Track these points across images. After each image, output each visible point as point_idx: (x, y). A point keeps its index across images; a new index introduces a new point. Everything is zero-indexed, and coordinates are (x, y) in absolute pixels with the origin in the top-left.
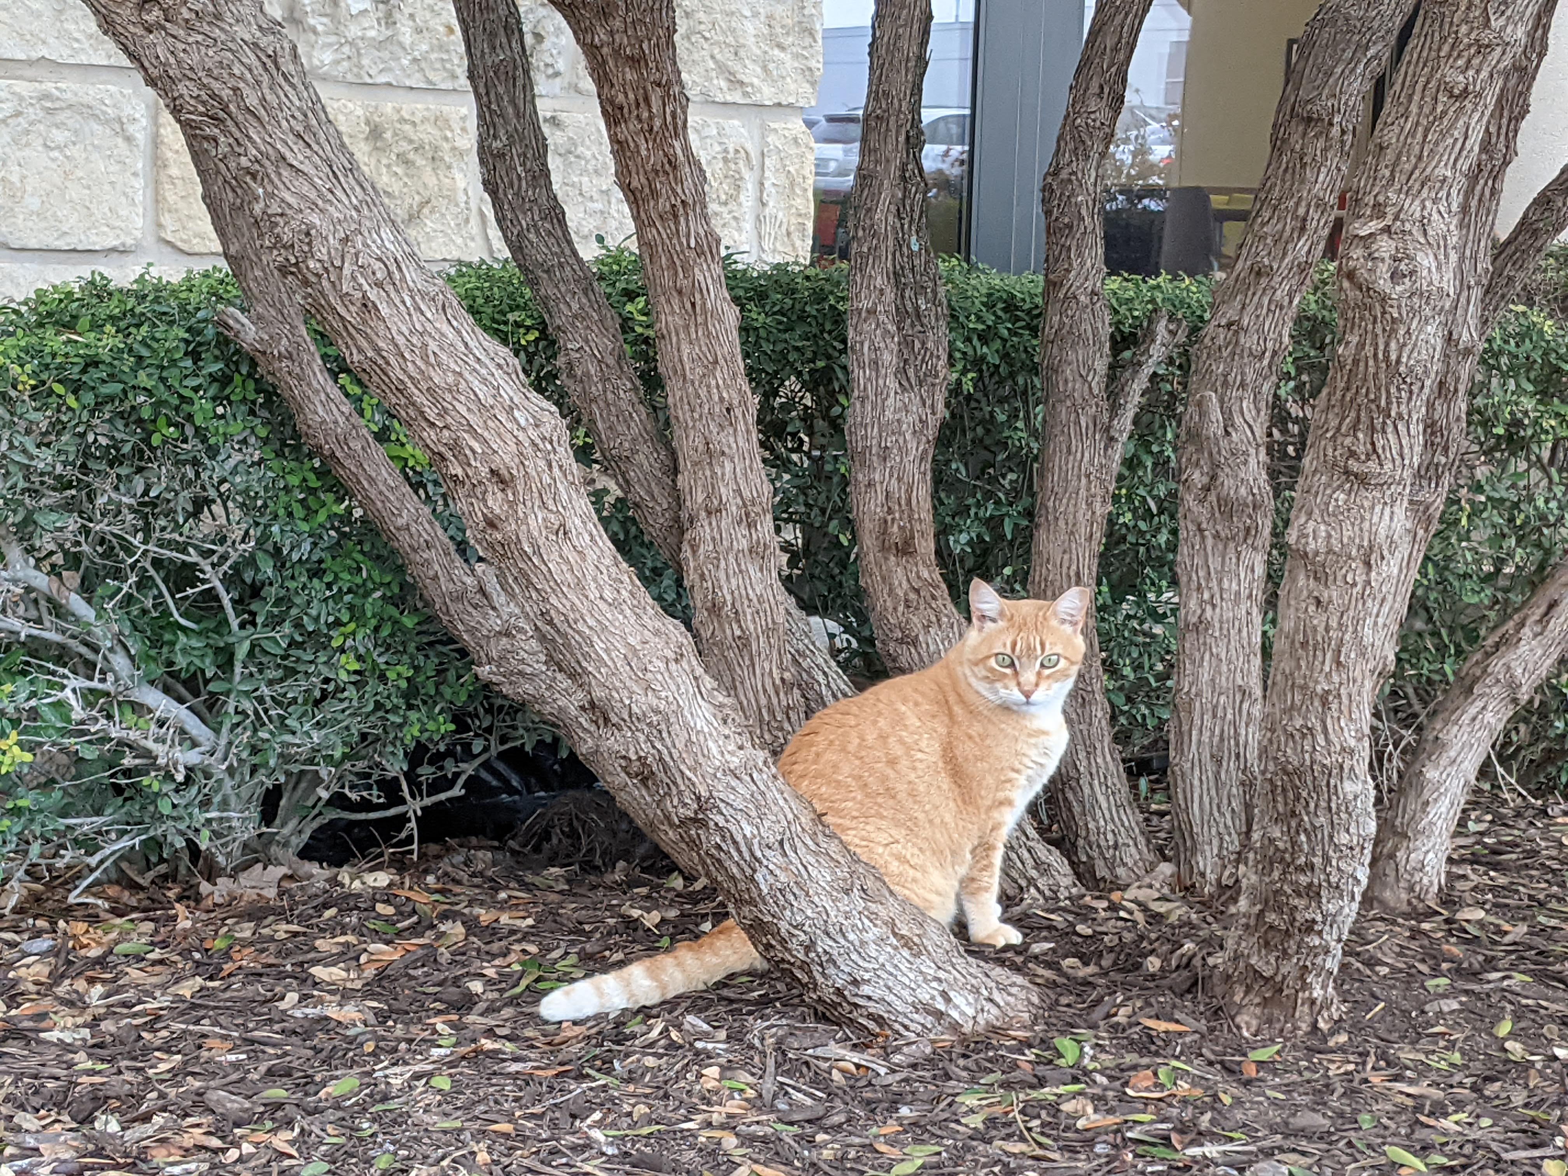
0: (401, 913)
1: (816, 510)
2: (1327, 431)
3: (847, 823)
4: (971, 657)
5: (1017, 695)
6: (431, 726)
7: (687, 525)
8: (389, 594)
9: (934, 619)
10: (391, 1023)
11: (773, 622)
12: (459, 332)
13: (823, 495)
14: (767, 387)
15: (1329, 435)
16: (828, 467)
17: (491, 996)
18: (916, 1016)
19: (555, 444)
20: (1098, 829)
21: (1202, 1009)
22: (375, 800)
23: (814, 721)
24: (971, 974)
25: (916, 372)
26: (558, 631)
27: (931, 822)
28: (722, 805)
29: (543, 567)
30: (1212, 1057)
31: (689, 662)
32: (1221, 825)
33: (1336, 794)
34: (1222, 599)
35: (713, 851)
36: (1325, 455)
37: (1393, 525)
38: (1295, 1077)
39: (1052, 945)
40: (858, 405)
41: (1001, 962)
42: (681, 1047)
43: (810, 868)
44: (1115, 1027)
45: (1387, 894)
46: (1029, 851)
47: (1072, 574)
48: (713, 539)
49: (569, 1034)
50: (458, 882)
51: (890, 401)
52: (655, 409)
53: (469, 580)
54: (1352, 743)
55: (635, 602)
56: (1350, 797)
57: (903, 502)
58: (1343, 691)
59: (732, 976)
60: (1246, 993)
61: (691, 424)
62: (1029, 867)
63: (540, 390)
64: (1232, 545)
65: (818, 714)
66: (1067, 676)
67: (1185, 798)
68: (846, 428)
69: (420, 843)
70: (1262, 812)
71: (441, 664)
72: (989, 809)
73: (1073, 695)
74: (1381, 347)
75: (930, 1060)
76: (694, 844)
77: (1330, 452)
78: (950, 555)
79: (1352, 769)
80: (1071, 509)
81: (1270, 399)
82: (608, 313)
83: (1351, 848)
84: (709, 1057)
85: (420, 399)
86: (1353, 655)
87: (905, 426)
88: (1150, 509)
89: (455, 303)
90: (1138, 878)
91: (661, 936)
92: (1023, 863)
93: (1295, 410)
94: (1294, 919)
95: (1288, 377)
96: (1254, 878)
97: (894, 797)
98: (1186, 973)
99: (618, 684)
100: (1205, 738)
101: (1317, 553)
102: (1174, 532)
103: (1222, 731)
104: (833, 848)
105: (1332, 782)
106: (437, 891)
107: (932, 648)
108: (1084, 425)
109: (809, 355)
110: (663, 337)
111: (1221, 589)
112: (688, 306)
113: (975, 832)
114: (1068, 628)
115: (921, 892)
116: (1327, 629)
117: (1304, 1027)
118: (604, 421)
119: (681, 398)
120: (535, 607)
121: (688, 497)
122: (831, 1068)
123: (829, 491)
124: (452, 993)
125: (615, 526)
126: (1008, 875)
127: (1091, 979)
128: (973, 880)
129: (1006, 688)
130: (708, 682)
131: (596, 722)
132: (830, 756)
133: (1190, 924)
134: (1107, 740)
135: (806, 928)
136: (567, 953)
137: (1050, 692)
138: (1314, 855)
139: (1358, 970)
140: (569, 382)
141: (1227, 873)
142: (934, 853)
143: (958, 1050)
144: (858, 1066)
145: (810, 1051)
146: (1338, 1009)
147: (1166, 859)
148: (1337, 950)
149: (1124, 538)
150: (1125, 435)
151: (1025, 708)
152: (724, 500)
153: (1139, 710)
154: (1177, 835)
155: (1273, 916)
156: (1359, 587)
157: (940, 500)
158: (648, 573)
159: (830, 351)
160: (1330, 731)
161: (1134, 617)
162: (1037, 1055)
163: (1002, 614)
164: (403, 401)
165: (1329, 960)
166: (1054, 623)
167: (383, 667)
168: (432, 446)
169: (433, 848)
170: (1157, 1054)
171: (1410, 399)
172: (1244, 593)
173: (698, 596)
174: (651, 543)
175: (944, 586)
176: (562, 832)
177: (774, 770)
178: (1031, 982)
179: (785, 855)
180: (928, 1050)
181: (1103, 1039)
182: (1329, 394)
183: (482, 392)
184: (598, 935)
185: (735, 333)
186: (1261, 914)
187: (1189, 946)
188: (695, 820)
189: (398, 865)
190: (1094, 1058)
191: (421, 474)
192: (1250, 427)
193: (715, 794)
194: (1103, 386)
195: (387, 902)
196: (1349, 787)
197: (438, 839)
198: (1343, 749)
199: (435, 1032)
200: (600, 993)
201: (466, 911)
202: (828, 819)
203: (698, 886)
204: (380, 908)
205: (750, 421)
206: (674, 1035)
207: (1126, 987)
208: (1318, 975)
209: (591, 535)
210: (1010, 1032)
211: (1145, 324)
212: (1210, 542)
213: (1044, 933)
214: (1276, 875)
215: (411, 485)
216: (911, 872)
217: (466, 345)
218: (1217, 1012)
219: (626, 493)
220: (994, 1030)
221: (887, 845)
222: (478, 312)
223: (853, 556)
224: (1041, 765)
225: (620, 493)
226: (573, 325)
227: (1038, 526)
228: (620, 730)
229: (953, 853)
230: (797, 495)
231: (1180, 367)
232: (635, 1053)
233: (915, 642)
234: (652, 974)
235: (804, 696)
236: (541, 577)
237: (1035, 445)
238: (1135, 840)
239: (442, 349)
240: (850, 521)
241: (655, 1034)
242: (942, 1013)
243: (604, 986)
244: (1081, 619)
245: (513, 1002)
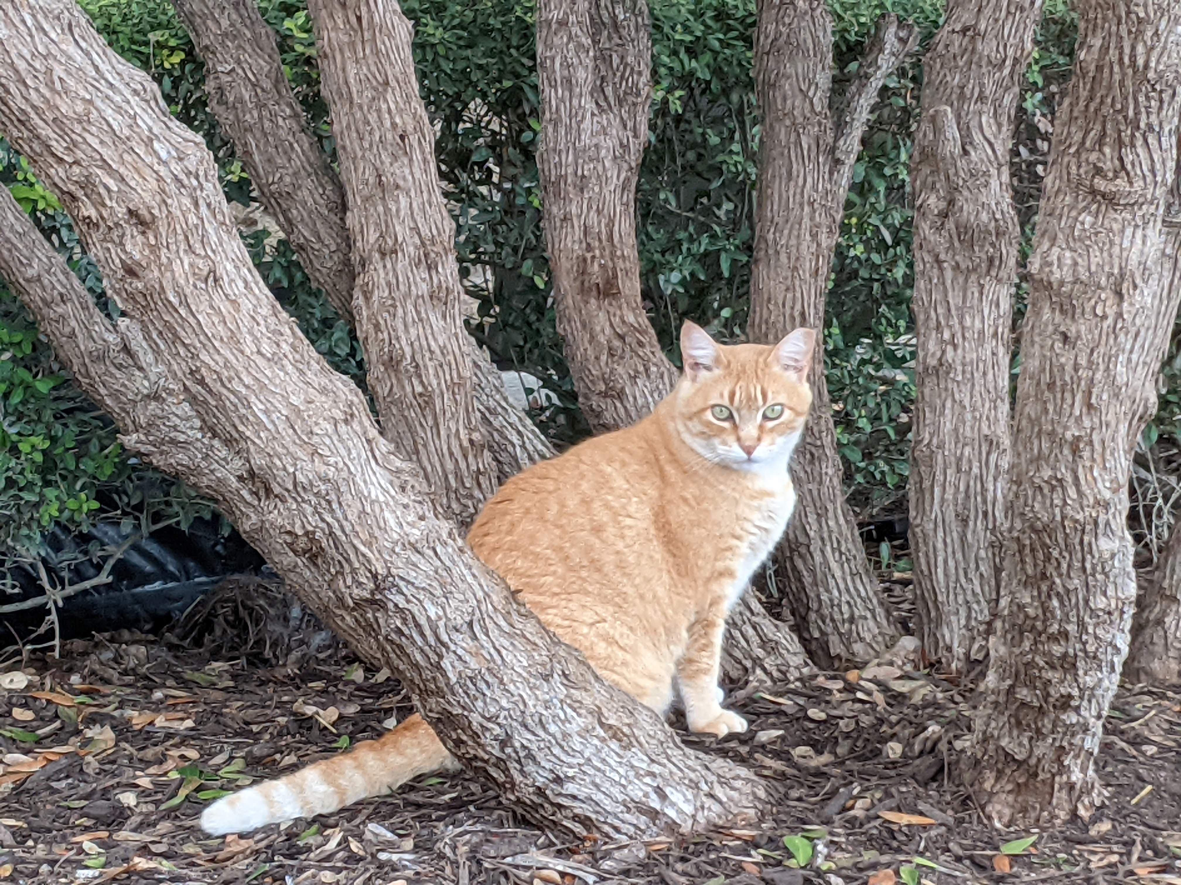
0: (42, 719)
1: (508, 249)
2: (1070, 146)
3: (546, 600)
4: (684, 410)
5: (737, 452)
6: (72, 504)
7: (358, 269)
8: (20, 355)
9: (641, 369)
10: (30, 843)
11: (459, 376)
12: (87, 54)
13: (515, 233)
14: (448, 112)
15: (1072, 150)
16: (520, 201)
17: (144, 808)
18: (627, 817)
19: (202, 179)
20: (831, 600)
21: (948, 798)
22: (9, 591)
23: (509, 487)
24: (689, 768)
25: (615, 91)
26: (210, 392)
27: (642, 597)
28: (402, 584)
29: (191, 320)
30: (961, 852)
31: (361, 423)
32: (969, 592)
33: (1091, 552)
34: (964, 338)
35: (393, 636)
36: (1069, 174)
37: (1146, 250)
38: (1053, 871)
39: (781, 732)
40: (550, 129)
41: (724, 753)
42: (362, 859)
43: (504, 652)
44: (852, 822)
45: (1156, 665)
46: (755, 628)
47: (796, 314)
48: (389, 284)
49: (235, 848)
50: (107, 682)
51: (586, 124)
52: (320, 138)
53: (111, 338)
54: (1107, 495)
55: (298, 357)
56: (1107, 555)
57: (604, 237)
58: (1096, 437)
59: (419, 778)
60: (997, 779)
61: (360, 154)
62: (754, 646)
63: (187, 119)
64: (973, 277)
65: (512, 479)
66: (793, 429)
67: (928, 563)
68: (537, 155)
69: (61, 637)
70: (1009, 575)
71: (81, 433)
72: (708, 580)
73: (801, 450)
74: (1127, 50)
75: (644, 866)
76: (371, 629)
77: (1074, 169)
78: (661, 297)
79: (1107, 523)
80: (793, 242)
81: (1013, 112)
82: (263, 30)
83: (1109, 613)
84: (394, 870)
85: (45, 131)
86: (1105, 397)
87: (603, 152)
88: (884, 239)
89: (83, 22)
90: (878, 655)
91: (339, 736)
92: (747, 641)
93: (1043, 125)
94: (1048, 695)
95: (1034, 87)
96: (1002, 650)
97: (599, 570)
98: (930, 759)
99: (280, 450)
100: (949, 496)
101: (1062, 283)
102: (910, 265)
103: (968, 486)
104: (530, 629)
105: (1086, 539)
106: (82, 692)
107: (640, 401)
108: (805, 146)
109: (494, 73)
110: (326, 56)
111: (963, 328)
112: (353, 20)
113: (693, 608)
114: (792, 375)
115: (631, 676)
116: (1076, 368)
117: (1063, 815)
118: (261, 153)
119: (348, 127)
120: (184, 364)
121: (359, 238)
122: (532, 877)
123: (522, 227)
124: (101, 806)
125: (278, 273)
126: (731, 655)
127: (825, 769)
128: (690, 661)
129: (724, 443)
130: (383, 445)
131: (256, 494)
132: (527, 526)
133: (935, 704)
134: (840, 500)
135: (500, 720)
136: (231, 758)
137: (774, 448)
138: (1068, 622)
139: (1122, 750)
140: (220, 110)
141: (976, 646)
142: (646, 633)
143: (676, 853)
144: (563, 875)
145: (509, 860)
146: (1100, 794)
147: (908, 632)
148: (1098, 727)
149: (854, 274)
150: (853, 157)
151: (746, 466)
152: (400, 239)
153: (877, 467)
154: (920, 605)
155: (1025, 692)
156: (1110, 321)
157: (647, 235)
158: (316, 325)
159: (519, 69)
160: (1083, 482)
161: (870, 361)
162: (764, 856)
163: (717, 360)
164: (26, 134)
165: (1089, 739)
166: (776, 369)
167: (15, 438)
168: (61, 184)
169: (78, 644)
170: (898, 850)
171: (1160, 108)
172: (989, 332)
173: (373, 349)
174: (319, 290)
175: (652, 331)
176: (226, 621)
177: (460, 542)
178: (757, 774)
179: (475, 638)
180: (642, 854)
181: (838, 835)
182: (1071, 104)
183: (116, 121)
184: (267, 737)
185: (408, 51)
186: (1011, 691)
187: (933, 729)
188: (372, 602)
189: (39, 664)
190: (828, 857)
191: (53, 218)
192: (991, 145)
193: (394, 571)
194: (826, 102)
195: (25, 706)
196: (1105, 545)
197: (85, 635)
198: (1097, 502)
199: (81, 851)
200: (270, 802)
201: (116, 713)
202: (526, 597)
203: (382, 676)
204: (18, 713)
205: (428, 150)
206: (355, 846)
207: (864, 776)
208: (1076, 757)
209: (246, 282)
210: (736, 832)
211: (873, 31)
212: (949, 274)
213: (772, 720)
214: (1027, 645)
215: (42, 231)
216: (620, 654)
217: (97, 68)
218: (965, 801)
219: (288, 234)
220: (717, 829)
221: (592, 624)
222: (115, 32)
223: (550, 301)
224: (766, 530)
225: (282, 235)
226: (223, 44)
227: (756, 261)
228: (283, 501)
229: (668, 631)
230: (485, 232)
231: (914, 79)
232: (309, 867)
233: (621, 395)
234: (329, 779)
235: (496, 459)
236: (189, 330)
237: (752, 170)
238: (873, 612)
239: (69, 74)
240: (546, 261)
241: (332, 845)
242: (657, 812)
243: (274, 793)
244: (806, 364)
245: (171, 814)
